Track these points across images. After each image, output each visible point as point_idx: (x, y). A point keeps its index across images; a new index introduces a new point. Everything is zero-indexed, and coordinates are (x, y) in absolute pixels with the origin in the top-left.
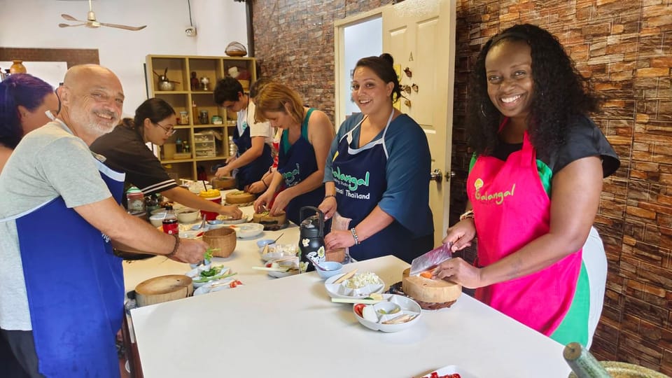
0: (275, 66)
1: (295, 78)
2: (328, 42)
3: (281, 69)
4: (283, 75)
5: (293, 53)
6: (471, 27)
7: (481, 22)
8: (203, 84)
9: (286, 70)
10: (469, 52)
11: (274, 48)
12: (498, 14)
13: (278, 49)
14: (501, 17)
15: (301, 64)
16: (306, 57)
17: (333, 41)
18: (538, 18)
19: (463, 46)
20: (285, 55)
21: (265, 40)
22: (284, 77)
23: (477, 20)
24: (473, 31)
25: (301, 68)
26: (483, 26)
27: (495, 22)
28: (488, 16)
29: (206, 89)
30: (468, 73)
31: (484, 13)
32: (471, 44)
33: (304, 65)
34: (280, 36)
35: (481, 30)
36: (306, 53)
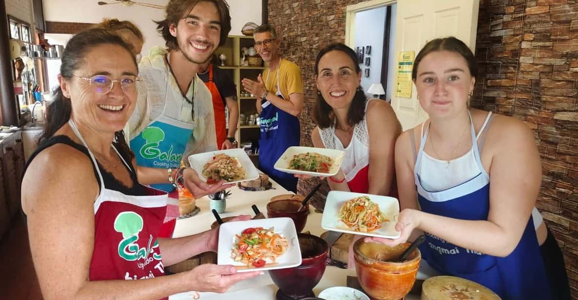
0: (286, 45)
1: (305, 58)
2: (339, 25)
3: (292, 49)
4: (294, 54)
5: (304, 35)
6: (493, 18)
7: (504, 14)
8: (220, 60)
9: (297, 49)
10: (489, 44)
11: (286, 29)
12: (525, 7)
13: (290, 30)
14: (527, 9)
15: (312, 45)
16: (317, 39)
17: (345, 26)
18: (571, 13)
19: (482, 37)
20: (297, 36)
21: (278, 21)
22: (294, 56)
23: (500, 11)
24: (494, 23)
25: (312, 49)
26: (506, 18)
27: (521, 15)
28: (513, 8)
29: (223, 65)
30: (486, 64)
31: (509, 5)
32: (492, 35)
33: (314, 46)
34: (293, 19)
35: (504, 22)
36: (317, 35)
